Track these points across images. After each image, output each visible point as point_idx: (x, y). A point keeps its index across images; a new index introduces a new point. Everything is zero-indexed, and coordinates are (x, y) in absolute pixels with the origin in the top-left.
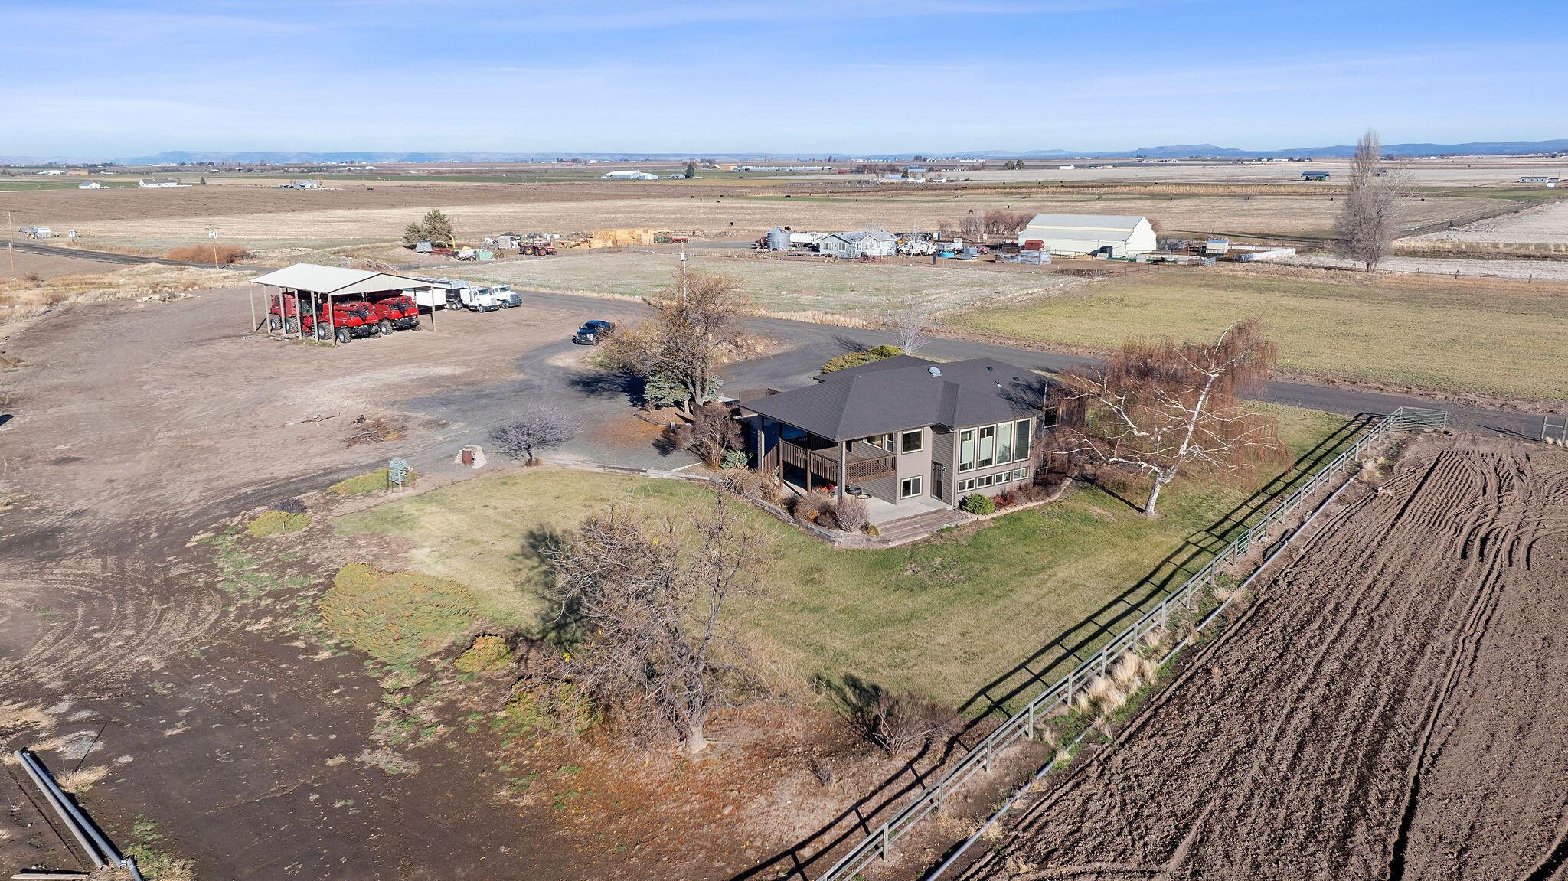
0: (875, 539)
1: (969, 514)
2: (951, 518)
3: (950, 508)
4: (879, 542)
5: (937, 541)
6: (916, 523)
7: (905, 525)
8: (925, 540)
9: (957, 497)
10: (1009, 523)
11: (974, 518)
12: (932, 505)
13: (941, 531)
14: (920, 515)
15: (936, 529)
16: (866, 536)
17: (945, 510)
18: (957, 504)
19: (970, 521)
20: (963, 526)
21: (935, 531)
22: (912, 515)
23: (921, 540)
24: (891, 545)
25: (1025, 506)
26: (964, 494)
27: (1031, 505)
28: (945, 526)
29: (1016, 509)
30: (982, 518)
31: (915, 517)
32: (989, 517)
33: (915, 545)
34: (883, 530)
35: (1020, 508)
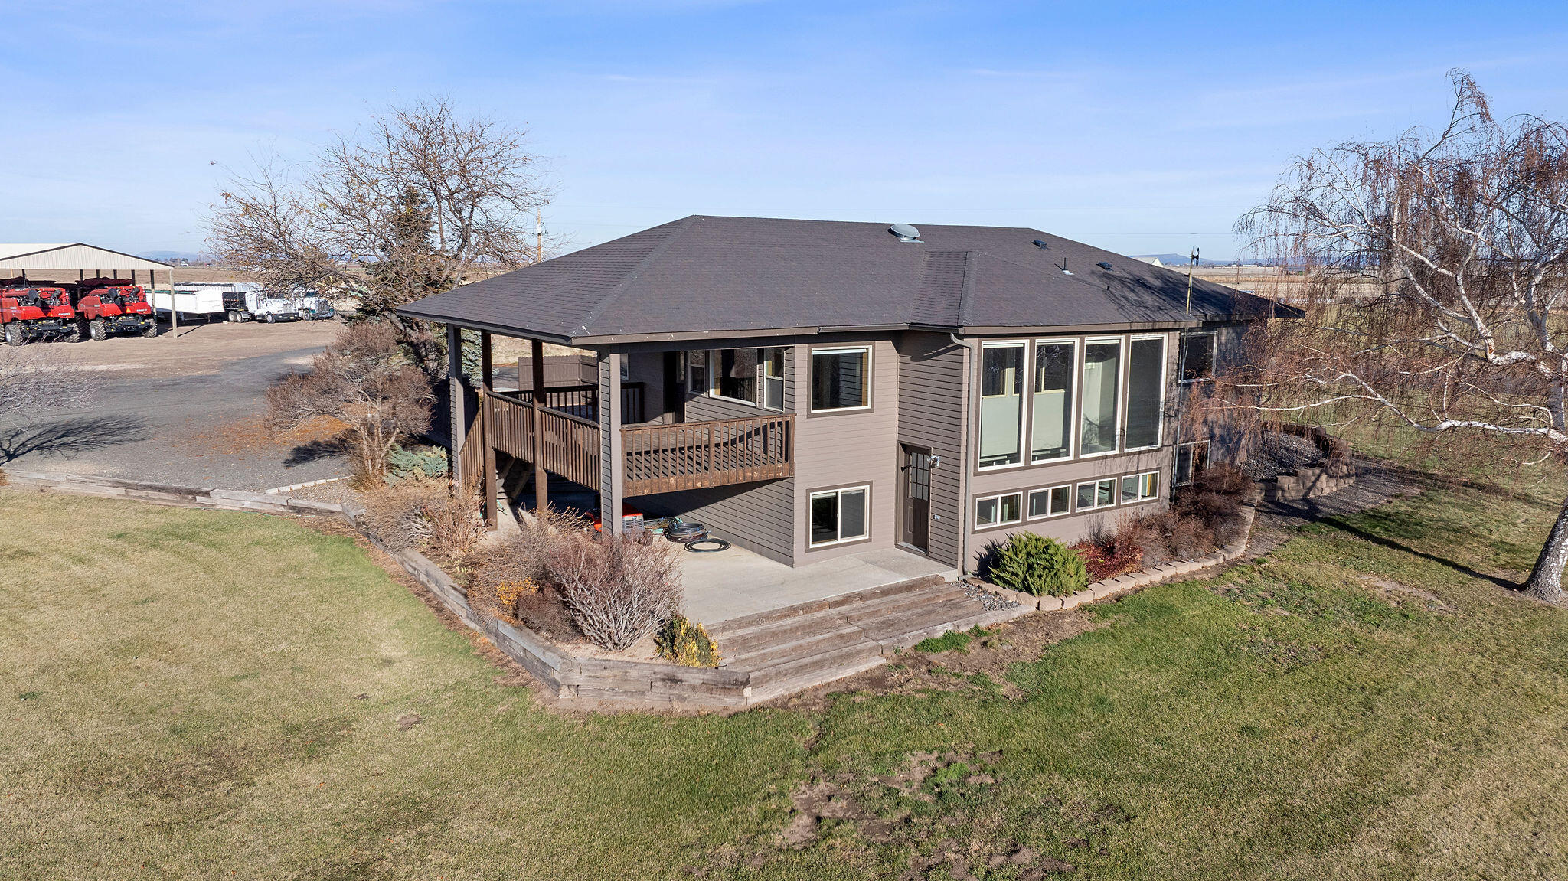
0: (694, 678)
1: (1011, 595)
2: (957, 606)
3: (951, 575)
4: (709, 687)
5: (915, 684)
6: (847, 619)
7: (811, 628)
8: (875, 680)
9: (973, 546)
10: (1141, 620)
11: (1027, 605)
12: (897, 569)
13: (928, 645)
14: (862, 597)
15: (910, 639)
16: (664, 665)
17: (937, 581)
18: (973, 566)
19: (1016, 613)
20: (994, 630)
21: (907, 647)
22: (834, 595)
23: (859, 678)
24: (753, 697)
25: (1168, 572)
26: (993, 536)
27: (1184, 569)
28: (940, 631)
29: (1144, 581)
30: (1051, 604)
31: (846, 600)
32: (1072, 603)
33: (837, 697)
34: (732, 642)
35: (1156, 577)
